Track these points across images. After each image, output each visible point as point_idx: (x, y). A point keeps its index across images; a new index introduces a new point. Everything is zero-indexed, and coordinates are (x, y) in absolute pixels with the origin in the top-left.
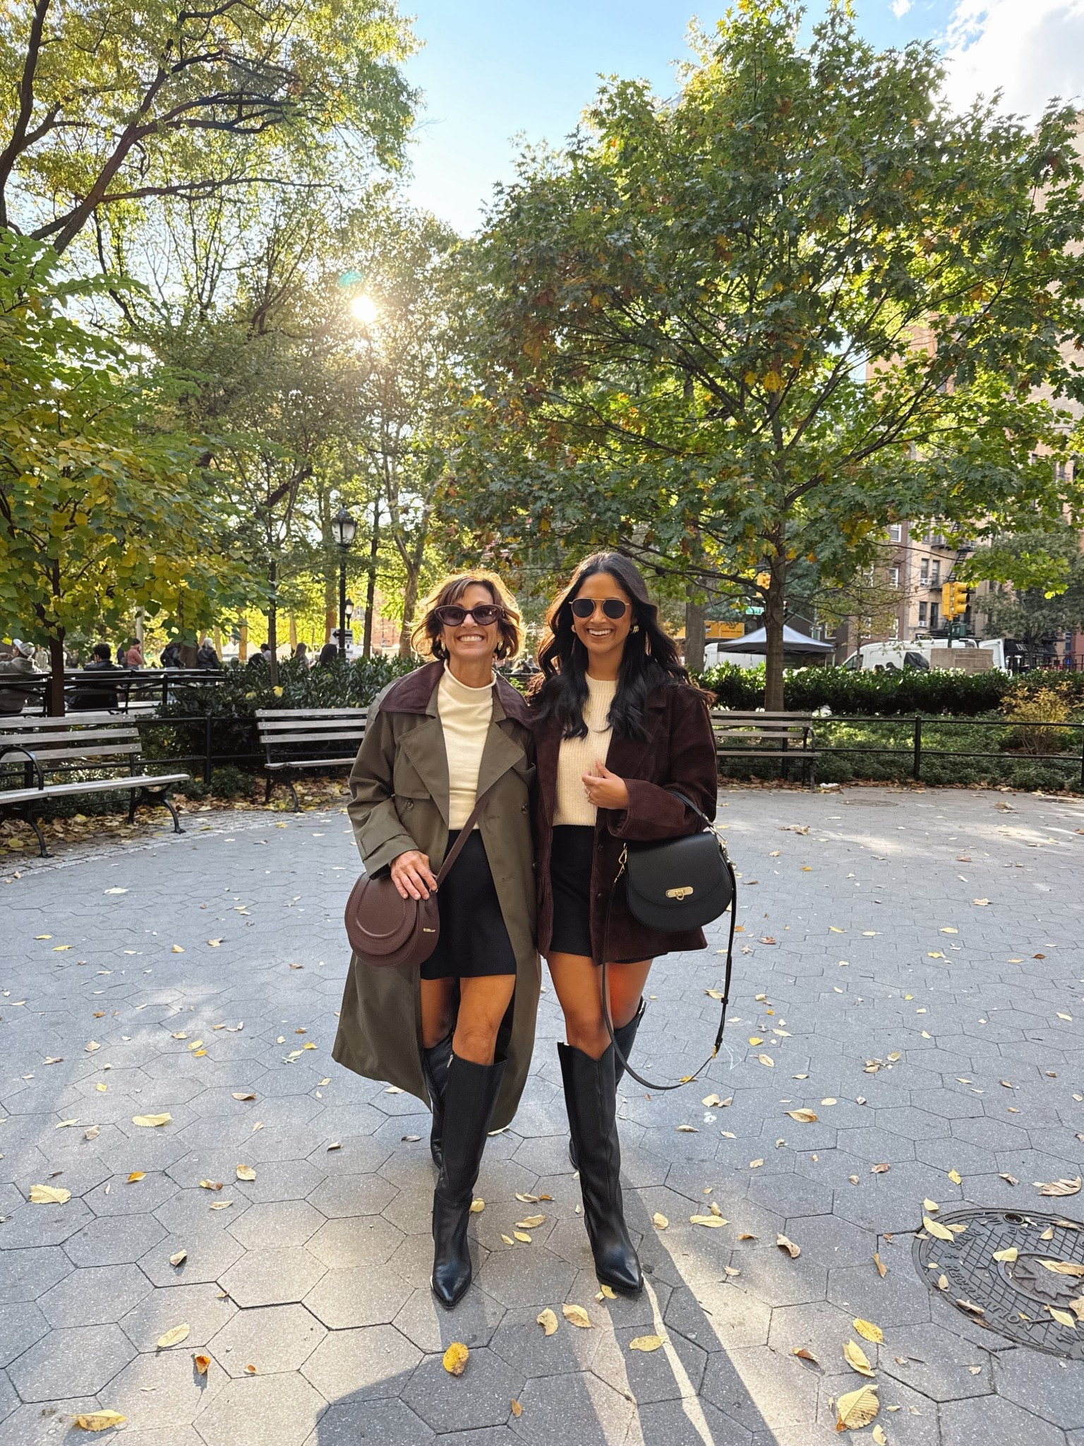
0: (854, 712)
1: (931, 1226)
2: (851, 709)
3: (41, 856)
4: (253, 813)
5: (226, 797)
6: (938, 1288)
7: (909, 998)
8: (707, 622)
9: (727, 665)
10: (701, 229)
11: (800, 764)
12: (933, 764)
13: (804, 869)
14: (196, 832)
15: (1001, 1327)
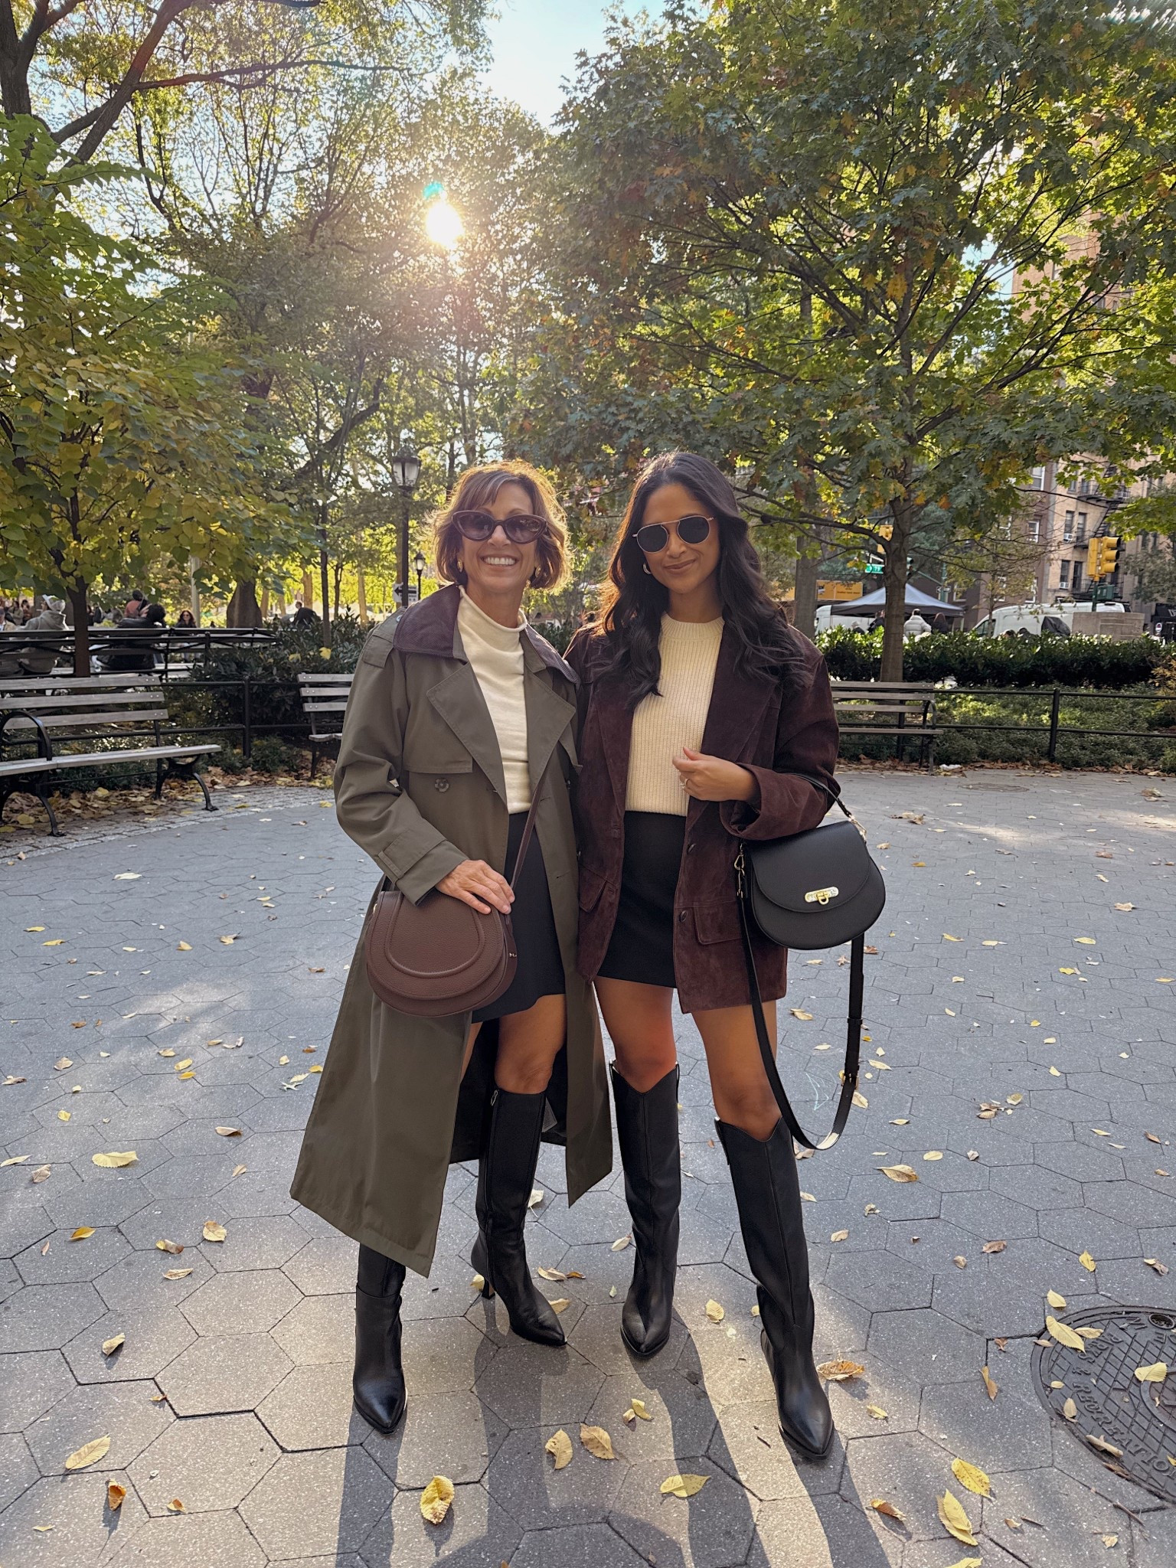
0: (983, 683)
1: (1056, 1329)
2: (980, 680)
3: (51, 834)
4: (296, 790)
5: (268, 771)
6: (1062, 1417)
7: (1035, 1024)
8: (820, 582)
9: (840, 629)
10: (821, 106)
11: (918, 742)
12: (1072, 743)
13: (916, 865)
14: (230, 810)
15: (1144, 1476)
